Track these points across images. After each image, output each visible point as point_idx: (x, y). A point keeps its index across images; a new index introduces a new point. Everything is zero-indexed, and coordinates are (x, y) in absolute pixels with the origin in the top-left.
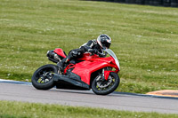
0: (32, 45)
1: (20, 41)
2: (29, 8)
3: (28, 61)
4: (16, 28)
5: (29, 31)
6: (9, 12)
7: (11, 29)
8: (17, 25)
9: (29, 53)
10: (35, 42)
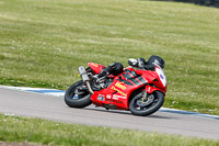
0: (203, 66)
1: (189, 62)
2: (201, 22)
3: (198, 87)
4: (184, 45)
5: (200, 49)
6: (178, 26)
7: (179, 46)
8: (186, 42)
9: (199, 76)
10: (207, 63)
